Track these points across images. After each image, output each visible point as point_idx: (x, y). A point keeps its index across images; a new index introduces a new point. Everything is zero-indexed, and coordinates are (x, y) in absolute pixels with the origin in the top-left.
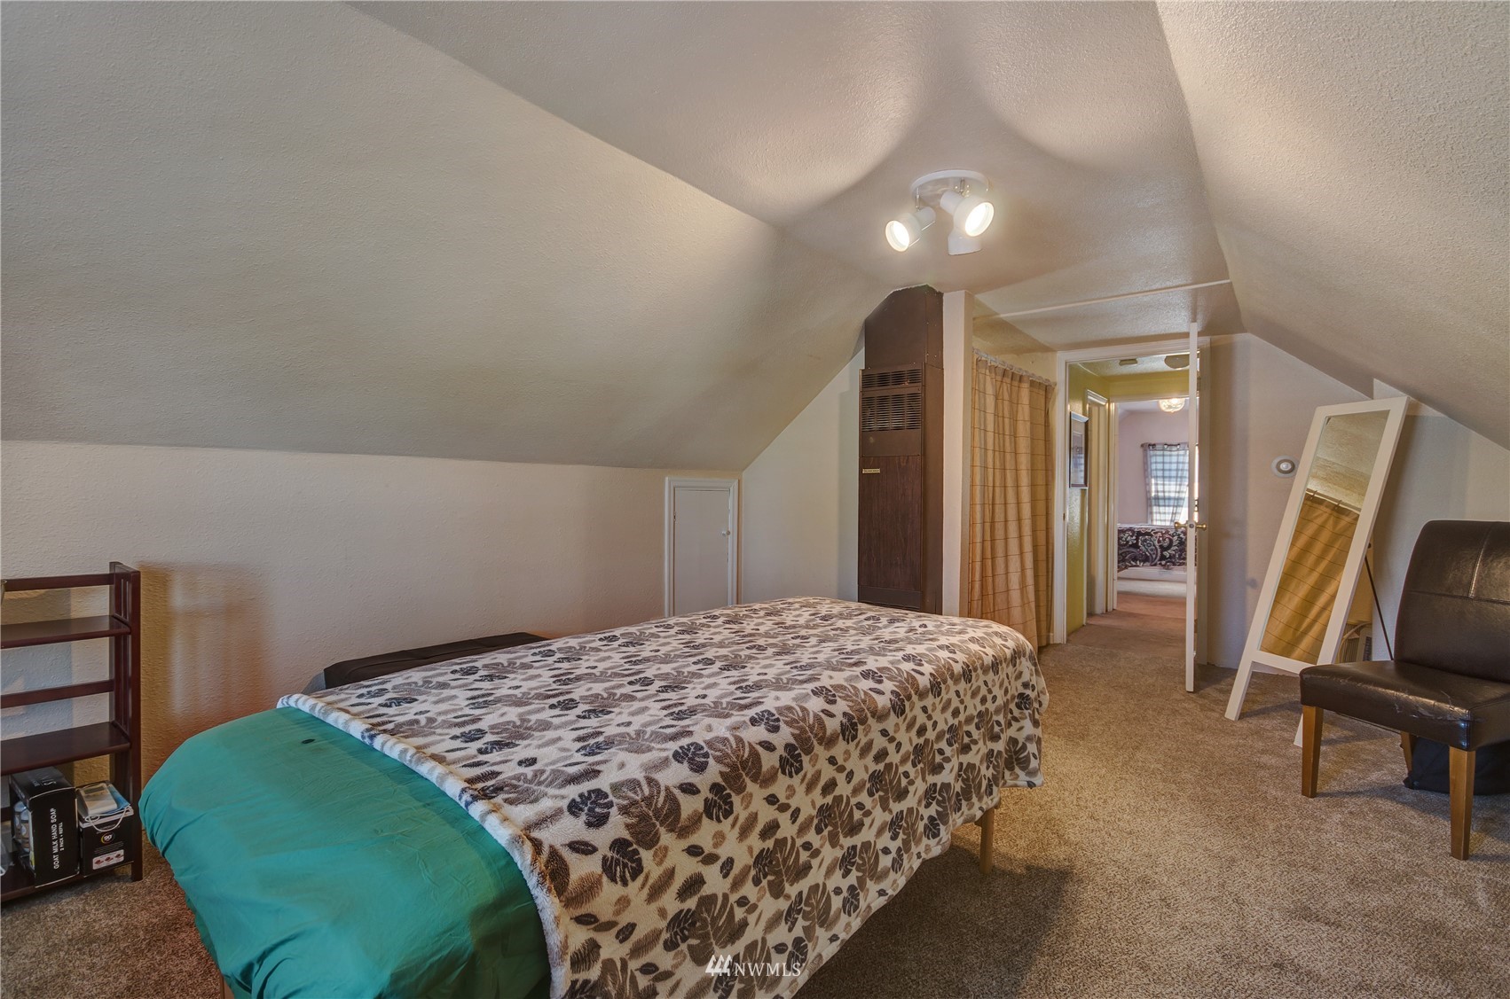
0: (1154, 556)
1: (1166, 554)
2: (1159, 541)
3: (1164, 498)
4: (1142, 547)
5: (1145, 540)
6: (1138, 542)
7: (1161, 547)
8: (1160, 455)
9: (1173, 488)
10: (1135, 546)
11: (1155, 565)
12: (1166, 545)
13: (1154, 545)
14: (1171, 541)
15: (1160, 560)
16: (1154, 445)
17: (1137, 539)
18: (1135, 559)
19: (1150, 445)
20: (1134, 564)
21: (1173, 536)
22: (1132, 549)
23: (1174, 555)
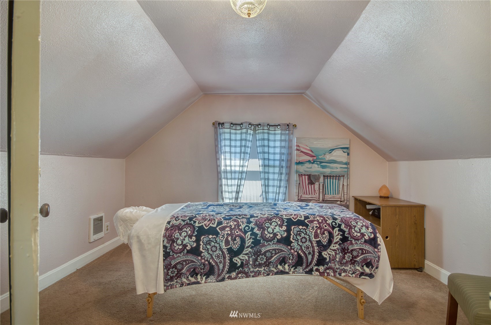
0: (221, 266)
1: (237, 260)
2: (227, 243)
3: (231, 172)
4: (205, 254)
5: (209, 242)
6: (198, 245)
7: (230, 250)
8: (227, 133)
9: (238, 162)
10: (195, 251)
11: (223, 280)
12: (235, 247)
13: (221, 249)
14: (243, 241)
15: (229, 272)
16: (223, 124)
17: (198, 241)
18: (194, 273)
19: (219, 124)
20: (193, 280)
21: (245, 232)
22: (190, 257)
23: (248, 262)
